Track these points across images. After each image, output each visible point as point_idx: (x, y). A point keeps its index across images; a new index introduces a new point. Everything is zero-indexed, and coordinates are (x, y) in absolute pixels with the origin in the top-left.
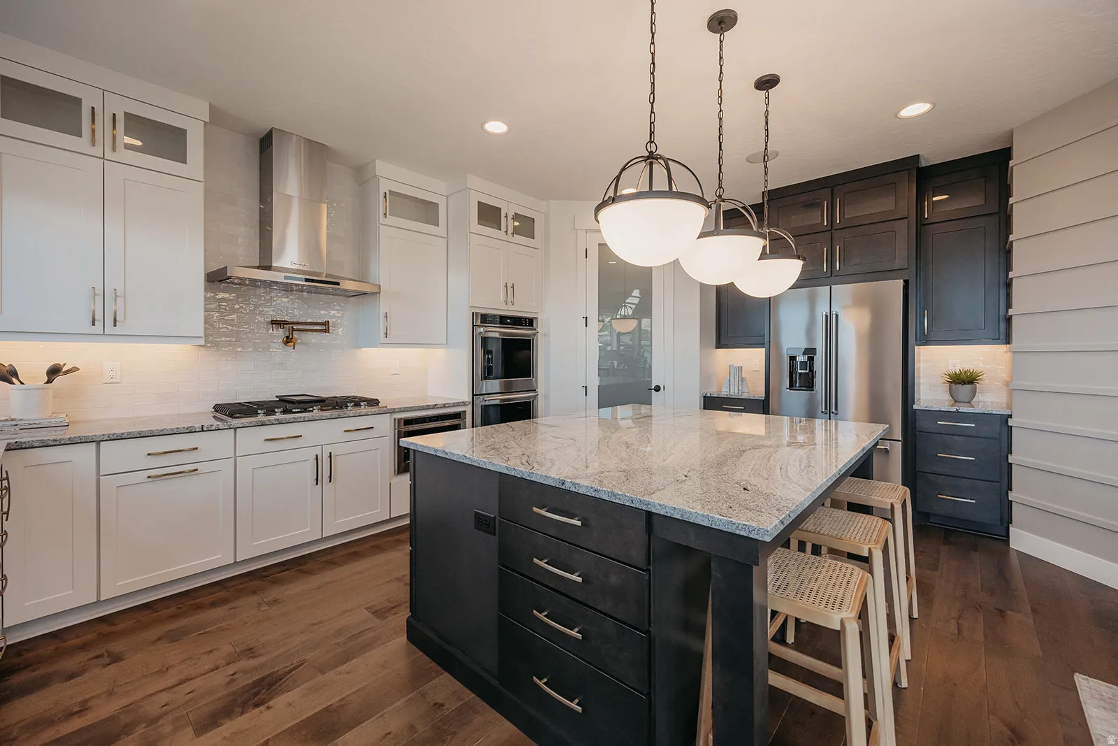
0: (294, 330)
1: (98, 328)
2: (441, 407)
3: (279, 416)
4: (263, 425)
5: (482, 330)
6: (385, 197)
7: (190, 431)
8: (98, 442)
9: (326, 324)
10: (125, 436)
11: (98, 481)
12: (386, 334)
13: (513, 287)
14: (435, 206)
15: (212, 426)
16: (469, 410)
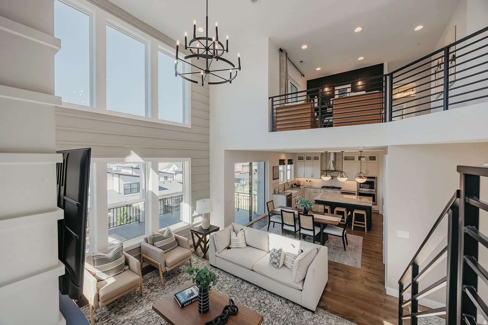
1: (312, 177)
2: (349, 191)
6: (344, 158)
9: (337, 176)
10: (313, 188)
11: (310, 191)
13: (368, 171)
16: (356, 193)
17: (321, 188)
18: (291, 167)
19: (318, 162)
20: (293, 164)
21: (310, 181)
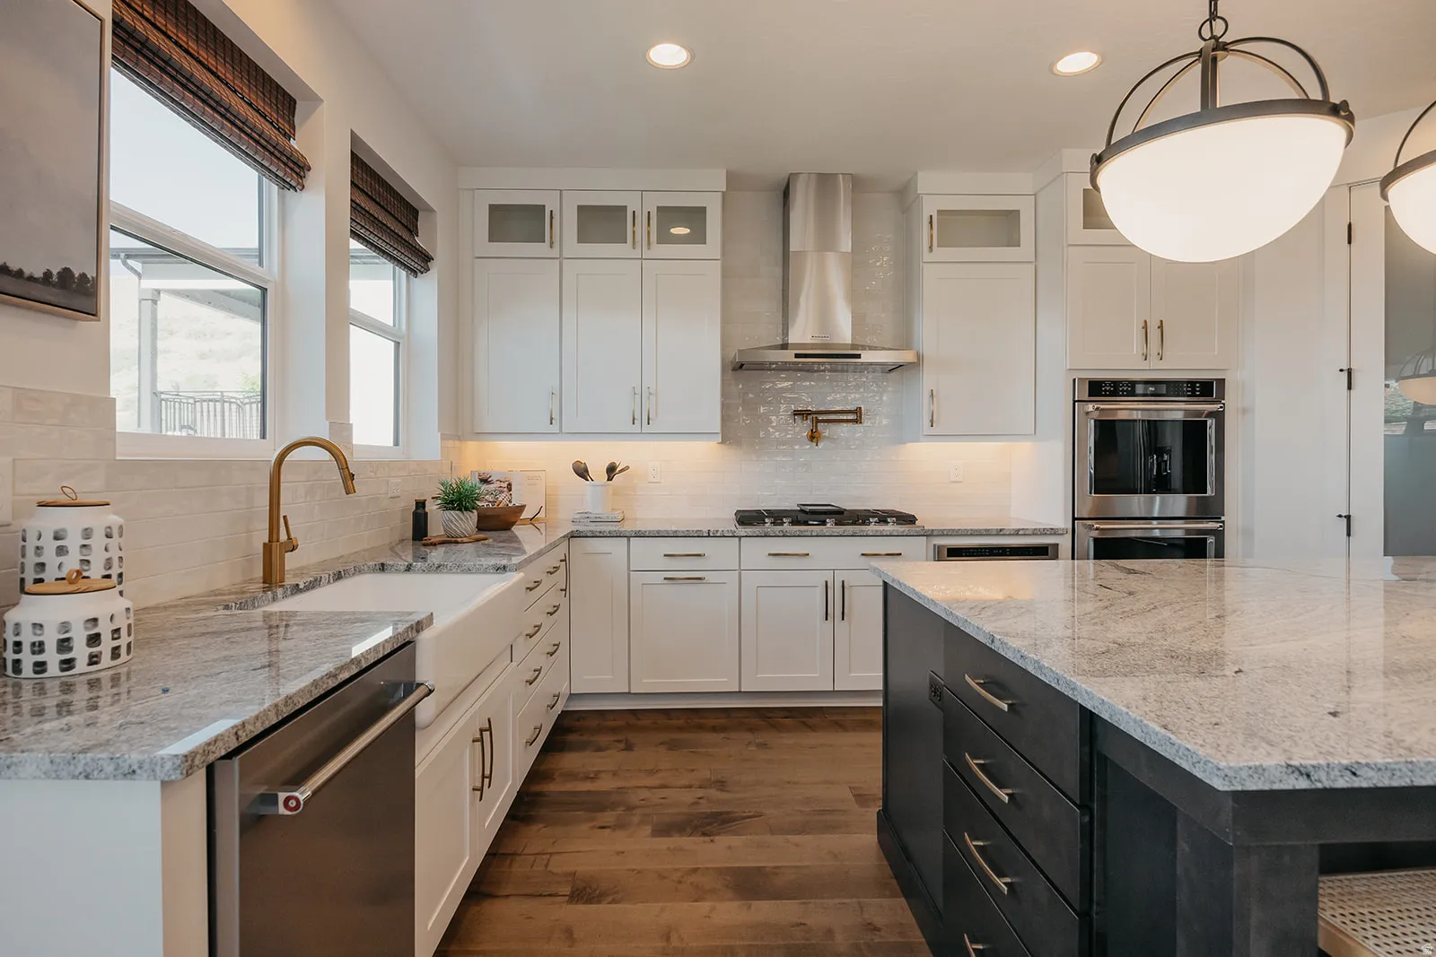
0: (818, 421)
1: (636, 428)
2: (1010, 535)
3: (787, 527)
4: (766, 536)
5: (1090, 407)
6: (931, 223)
7: (699, 535)
8: (628, 537)
9: (858, 411)
10: (647, 534)
11: (629, 575)
12: (932, 421)
13: (1161, 327)
14: (1012, 216)
15: (717, 531)
16: (1065, 543)
17: (731, 525)
18: (403, 305)
19: (699, 266)
20: (435, 267)
21: (611, 470)
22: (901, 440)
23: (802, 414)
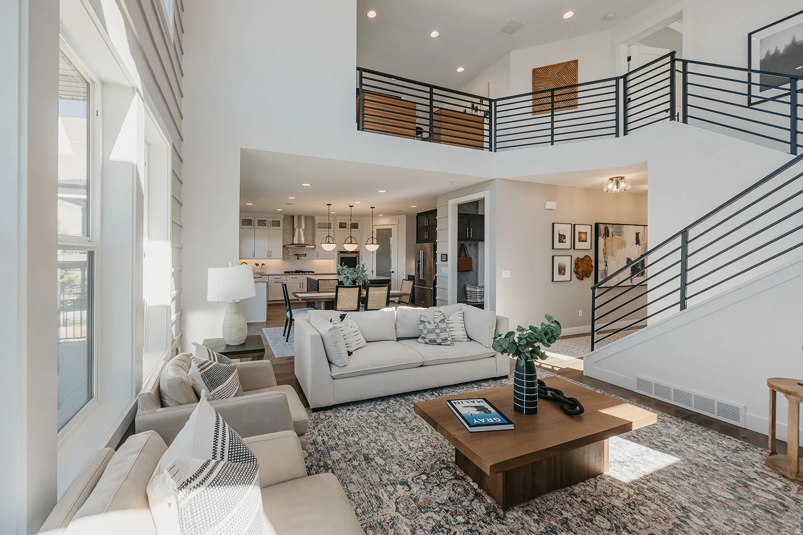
0: (299, 256)
1: (268, 257)
4: (291, 275)
5: (340, 255)
7: (280, 275)
8: (268, 275)
9: (306, 255)
10: (271, 275)
11: (268, 281)
12: (317, 257)
17: (284, 274)
19: (279, 230)
21: (263, 264)
22: (313, 259)
23: (296, 255)
